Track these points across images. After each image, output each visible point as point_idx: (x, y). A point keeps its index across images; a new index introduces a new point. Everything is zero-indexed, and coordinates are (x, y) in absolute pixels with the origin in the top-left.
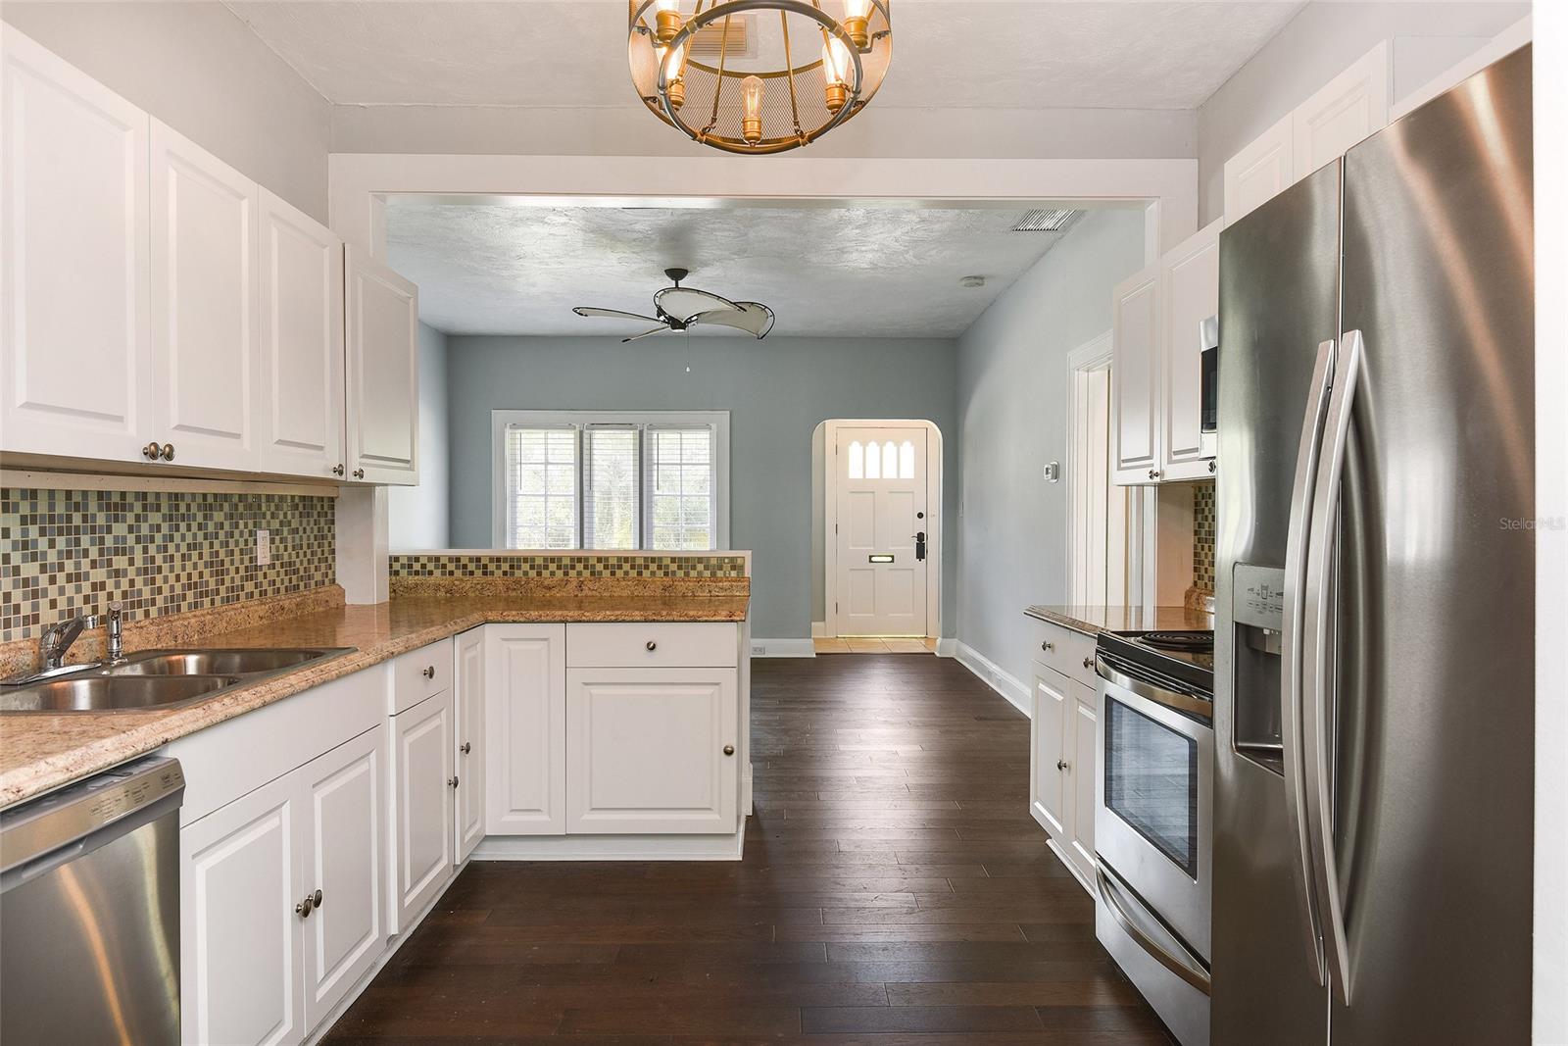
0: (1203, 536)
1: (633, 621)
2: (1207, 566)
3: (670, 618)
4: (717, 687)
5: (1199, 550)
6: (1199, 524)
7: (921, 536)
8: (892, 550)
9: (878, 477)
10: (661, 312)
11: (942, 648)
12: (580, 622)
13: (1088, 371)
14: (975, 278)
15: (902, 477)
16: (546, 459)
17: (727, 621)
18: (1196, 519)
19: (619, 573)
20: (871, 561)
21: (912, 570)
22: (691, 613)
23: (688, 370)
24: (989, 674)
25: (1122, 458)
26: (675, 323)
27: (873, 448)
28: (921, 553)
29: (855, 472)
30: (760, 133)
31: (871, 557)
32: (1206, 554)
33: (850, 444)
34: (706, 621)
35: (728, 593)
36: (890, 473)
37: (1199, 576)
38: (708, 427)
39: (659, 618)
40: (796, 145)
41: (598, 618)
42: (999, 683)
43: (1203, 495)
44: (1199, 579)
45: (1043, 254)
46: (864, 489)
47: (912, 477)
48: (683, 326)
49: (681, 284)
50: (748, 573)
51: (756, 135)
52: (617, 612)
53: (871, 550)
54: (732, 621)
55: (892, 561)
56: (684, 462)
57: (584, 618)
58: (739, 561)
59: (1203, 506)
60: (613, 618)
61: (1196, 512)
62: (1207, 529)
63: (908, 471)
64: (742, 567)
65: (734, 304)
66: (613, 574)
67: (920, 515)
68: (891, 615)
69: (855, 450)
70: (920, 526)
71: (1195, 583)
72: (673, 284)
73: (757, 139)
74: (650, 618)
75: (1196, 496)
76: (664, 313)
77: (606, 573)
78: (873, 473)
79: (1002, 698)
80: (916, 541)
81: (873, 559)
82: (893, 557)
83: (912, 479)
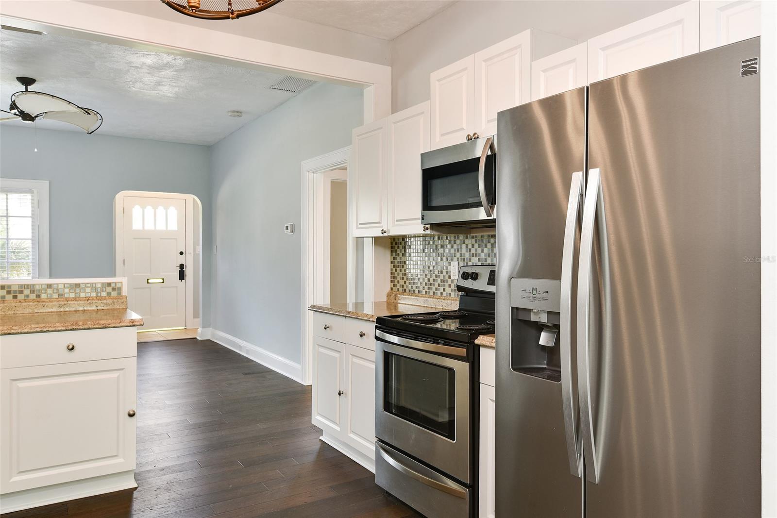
0: (396, 263)
1: (55, 331)
2: (399, 280)
3: (86, 327)
4: (121, 372)
5: (394, 271)
6: (394, 258)
7: (182, 266)
8: (162, 275)
9: (165, 229)
10: (13, 106)
11: (202, 334)
12: (10, 334)
13: (314, 173)
14: (238, 112)
15: (169, 229)
17: (131, 326)
18: (392, 255)
19: (21, 297)
20: (148, 283)
21: (176, 287)
22: (102, 322)
23: (36, 150)
24: (240, 347)
25: (359, 222)
26: (25, 116)
27: (149, 210)
28: (182, 276)
29: (137, 225)
30: (199, 4)
31: (148, 280)
32: (398, 273)
33: (133, 207)
34: (114, 327)
35: (111, 307)
36: (161, 226)
37: (394, 285)
38: (30, 191)
39: (77, 327)
40: (228, 18)
41: (26, 331)
42: (248, 352)
43: (396, 243)
44: (394, 286)
45: (282, 104)
46: (144, 237)
47: (177, 229)
48: (32, 119)
49: (30, 88)
50: (125, 292)
51: (197, 5)
52: (41, 325)
53: (147, 276)
54: (134, 326)
55: (163, 282)
57: (13, 331)
58: (119, 285)
59: (396, 248)
60: (38, 330)
61: (392, 251)
62: (399, 260)
63: (173, 226)
64: (120, 289)
65: (82, 108)
66: (15, 297)
67: (181, 253)
69: (137, 211)
70: (181, 260)
71: (392, 289)
72: (23, 88)
73: (197, 7)
74: (70, 328)
75: (392, 243)
76: (17, 108)
77: (9, 297)
78: (149, 226)
79: (253, 361)
80: (178, 269)
81: (150, 281)
82: (163, 279)
83: (176, 231)
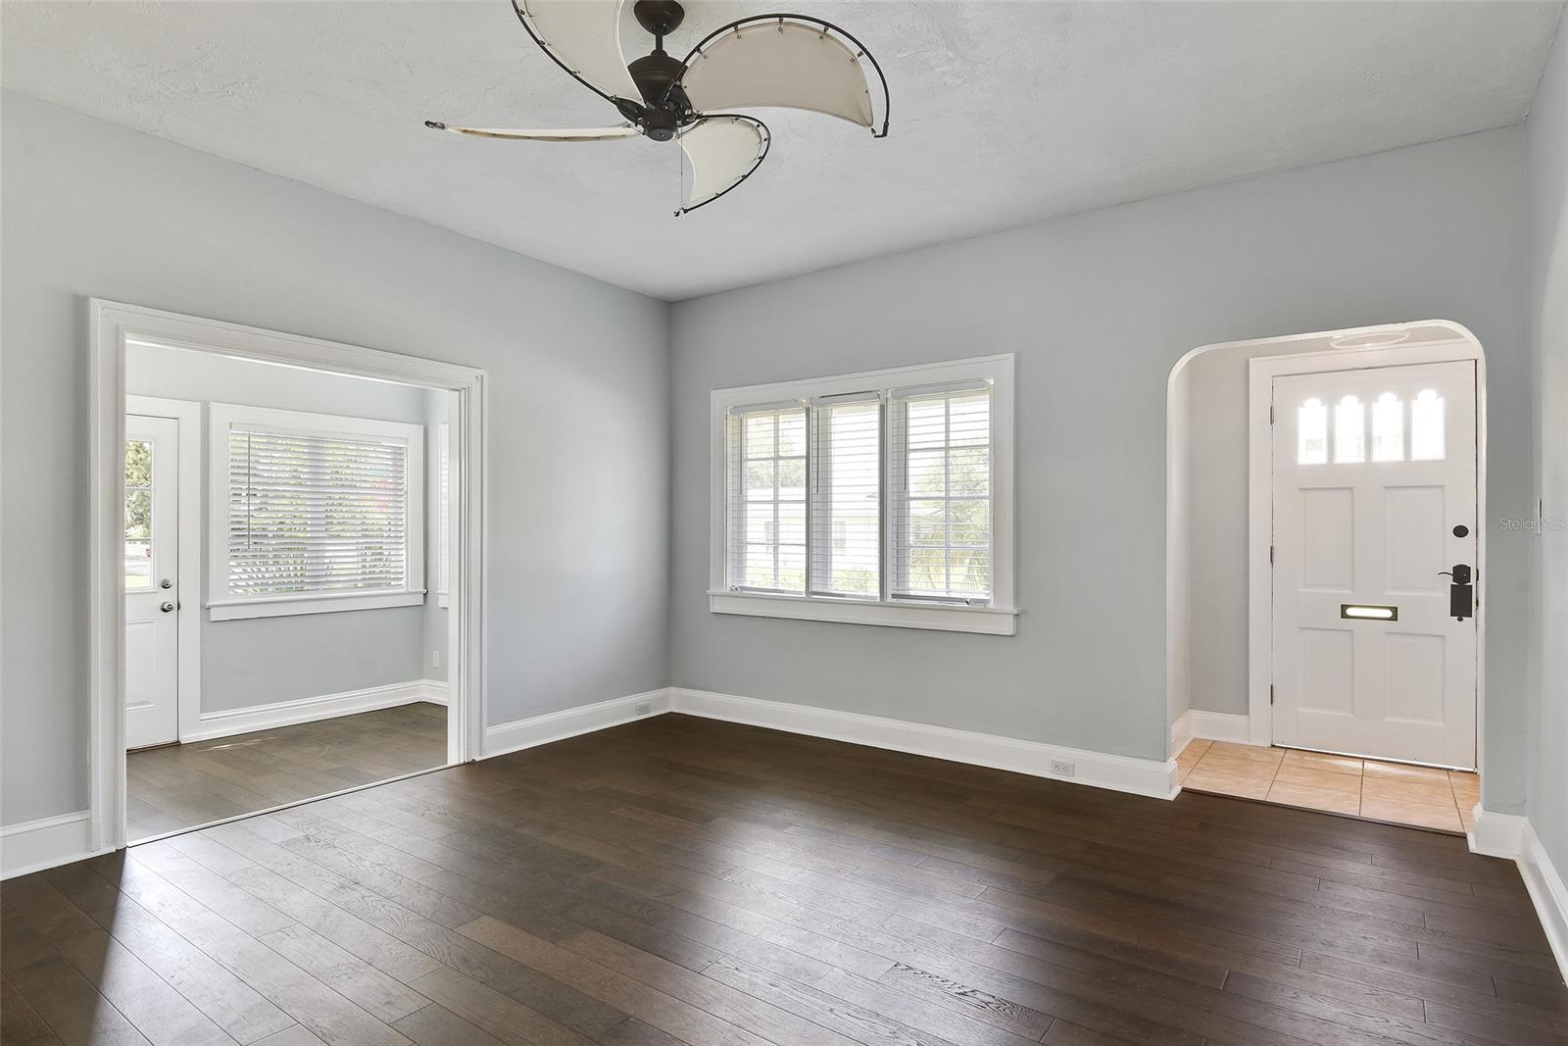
7: (1462, 573)
8: (1392, 596)
9: (1399, 456)
15: (1417, 456)
16: (777, 451)
20: (1344, 615)
21: (1442, 636)
27: (1350, 407)
28: (1461, 603)
31: (1344, 607)
33: (1300, 405)
36: (1388, 452)
46: (1330, 484)
47: (1442, 457)
53: (1345, 595)
55: (1394, 618)
56: (952, 444)
63: (1430, 446)
67: (1462, 532)
68: (1388, 719)
69: (1310, 414)
70: (1464, 552)
78: (1350, 454)
80: (1450, 581)
81: (1350, 612)
82: (1395, 610)
83: (1440, 461)
